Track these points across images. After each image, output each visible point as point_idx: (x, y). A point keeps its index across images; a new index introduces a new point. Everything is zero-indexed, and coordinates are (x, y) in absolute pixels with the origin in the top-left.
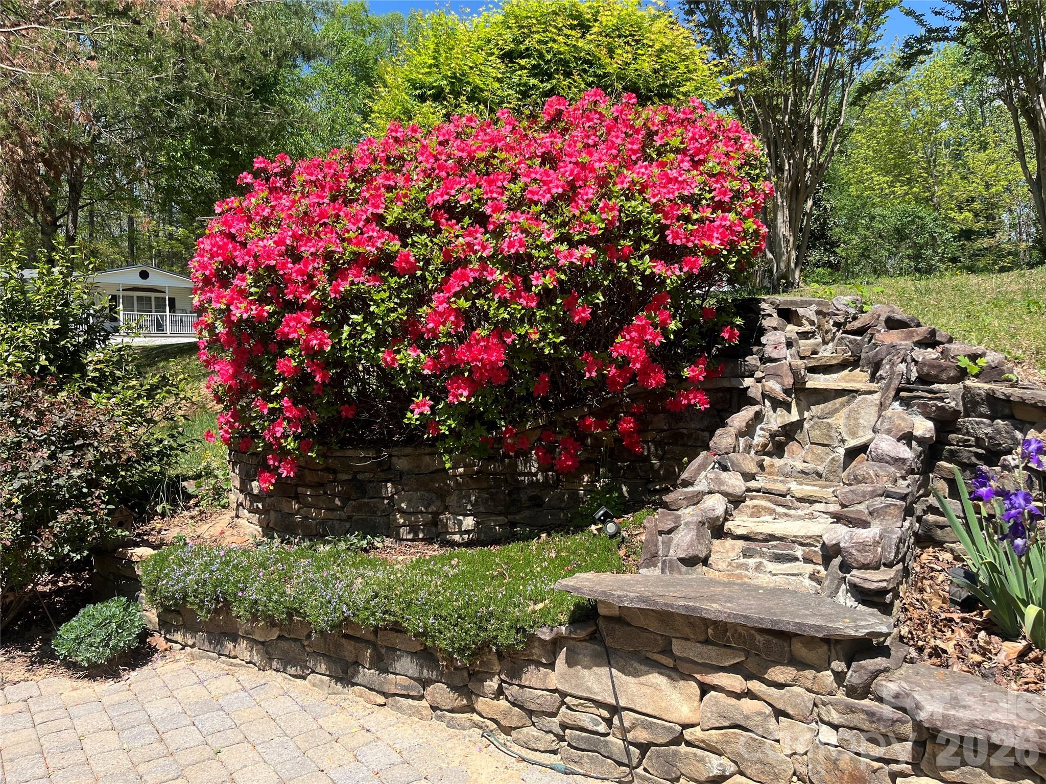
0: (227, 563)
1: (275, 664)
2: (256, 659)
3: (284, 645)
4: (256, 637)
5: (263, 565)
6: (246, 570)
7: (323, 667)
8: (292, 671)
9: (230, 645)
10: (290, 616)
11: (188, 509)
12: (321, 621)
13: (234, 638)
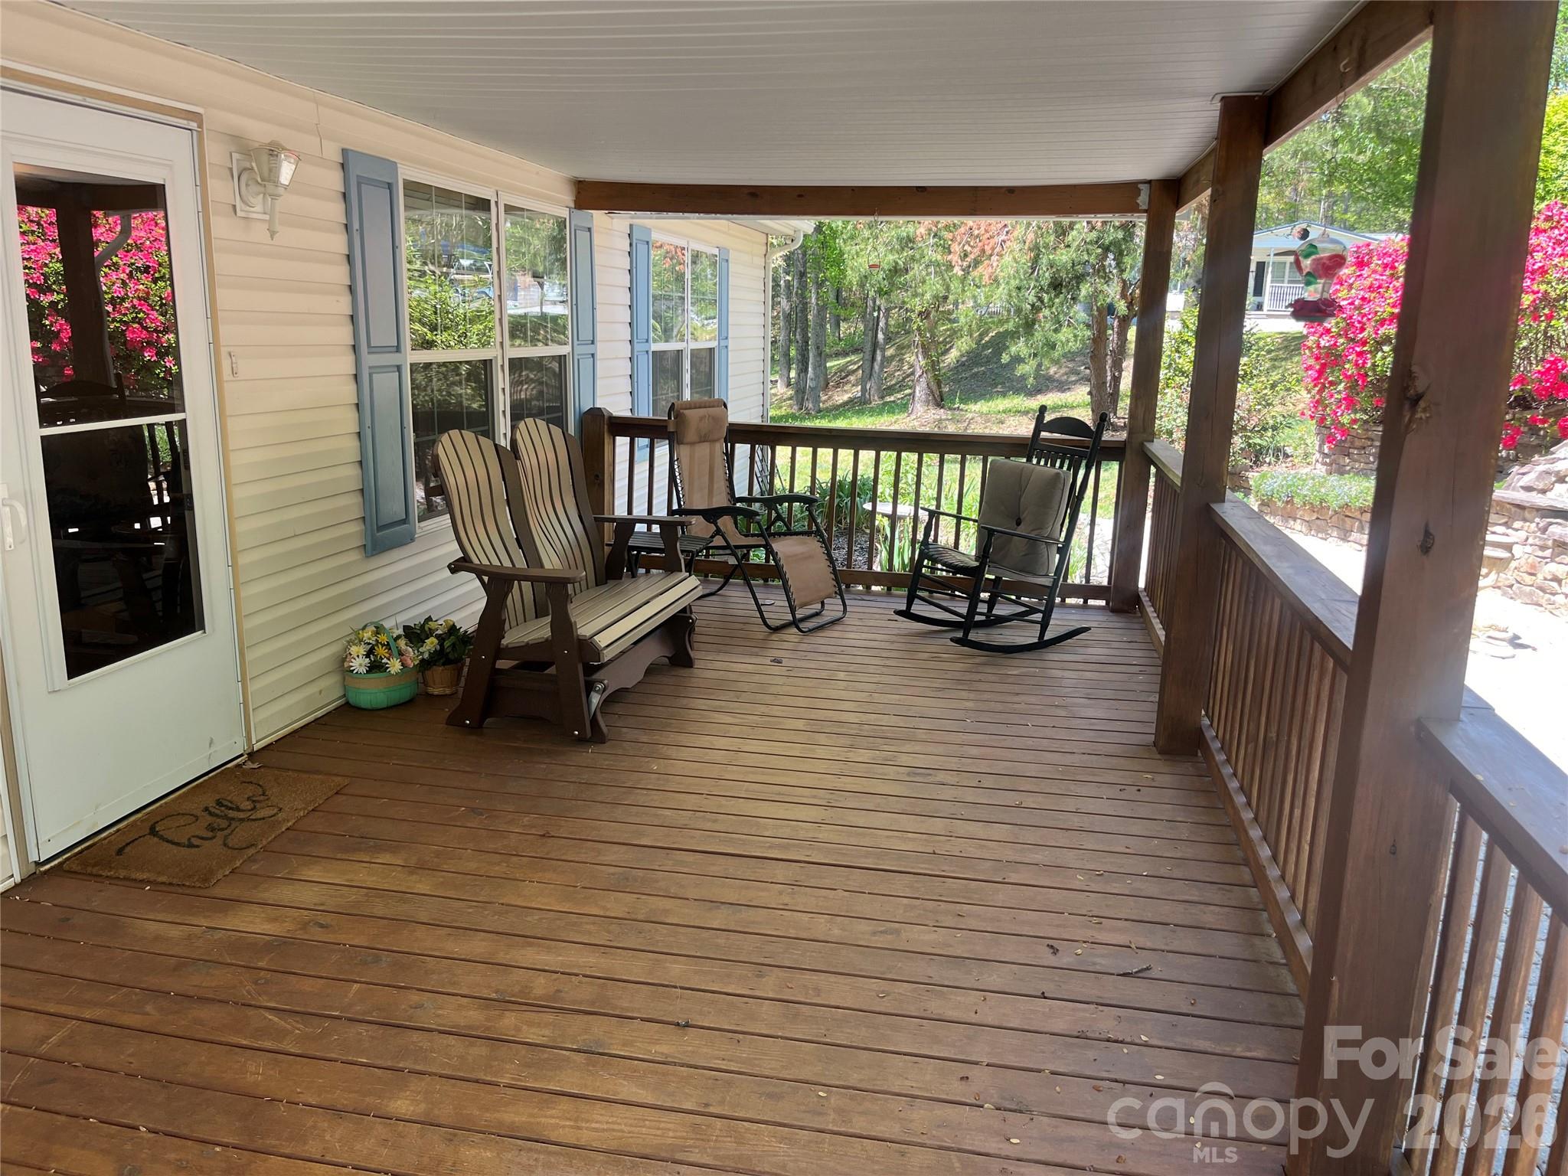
0: (1295, 477)
1: (1312, 532)
2: (1304, 530)
3: (1318, 522)
4: (1306, 518)
5: (1313, 479)
6: (1305, 480)
7: (1335, 534)
8: (1320, 535)
9: (1292, 523)
10: (1321, 502)
11: (1286, 463)
12: (1335, 505)
13: (1295, 519)
